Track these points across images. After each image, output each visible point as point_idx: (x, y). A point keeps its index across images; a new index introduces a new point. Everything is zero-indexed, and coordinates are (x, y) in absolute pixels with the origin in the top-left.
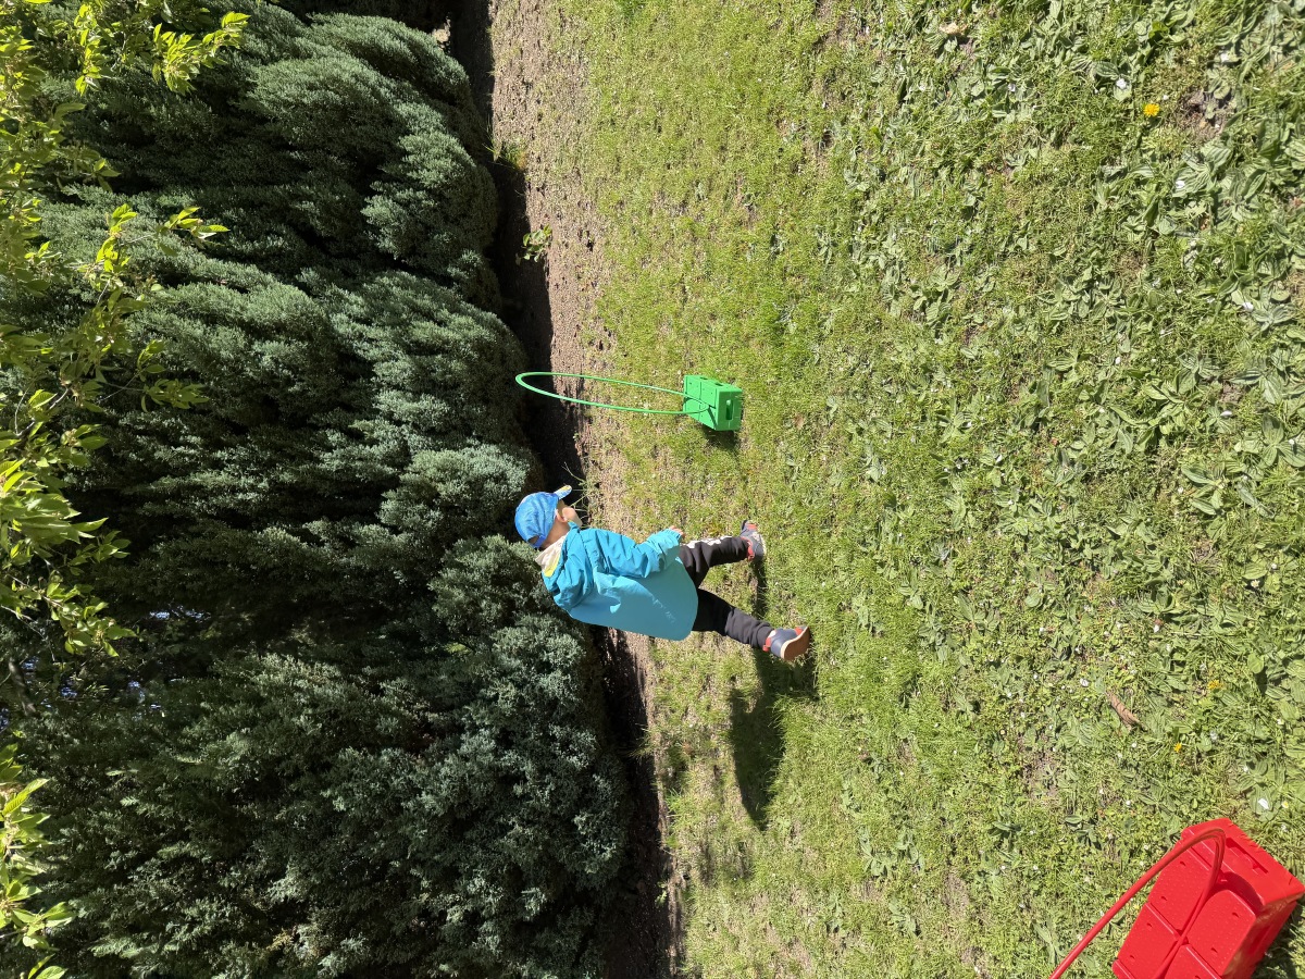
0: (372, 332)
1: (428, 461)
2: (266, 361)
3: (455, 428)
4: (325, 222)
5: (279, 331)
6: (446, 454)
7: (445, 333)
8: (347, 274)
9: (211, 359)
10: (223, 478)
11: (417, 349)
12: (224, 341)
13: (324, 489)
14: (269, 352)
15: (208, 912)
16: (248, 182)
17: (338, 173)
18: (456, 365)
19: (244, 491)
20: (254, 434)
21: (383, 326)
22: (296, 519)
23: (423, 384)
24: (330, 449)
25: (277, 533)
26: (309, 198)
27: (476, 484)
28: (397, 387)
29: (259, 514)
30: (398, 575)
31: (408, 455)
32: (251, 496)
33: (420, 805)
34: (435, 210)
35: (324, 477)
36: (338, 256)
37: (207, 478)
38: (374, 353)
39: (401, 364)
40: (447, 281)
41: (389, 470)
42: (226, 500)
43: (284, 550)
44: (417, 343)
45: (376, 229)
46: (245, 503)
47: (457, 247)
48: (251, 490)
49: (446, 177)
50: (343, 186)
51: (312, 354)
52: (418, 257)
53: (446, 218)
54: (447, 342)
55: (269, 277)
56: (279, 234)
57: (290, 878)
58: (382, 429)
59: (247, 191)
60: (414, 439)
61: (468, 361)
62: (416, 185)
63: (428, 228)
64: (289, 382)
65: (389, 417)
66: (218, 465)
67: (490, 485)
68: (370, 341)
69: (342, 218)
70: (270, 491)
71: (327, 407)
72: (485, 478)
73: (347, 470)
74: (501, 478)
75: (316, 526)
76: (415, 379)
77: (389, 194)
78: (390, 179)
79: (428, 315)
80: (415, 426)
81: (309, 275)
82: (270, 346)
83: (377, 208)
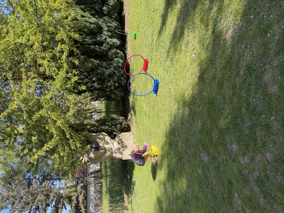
0: (103, 24)
1: (109, 40)
2: (92, 27)
3: (112, 36)
4: (99, 10)
5: (93, 24)
6: (110, 39)
7: (111, 25)
8: (101, 16)
9: (86, 26)
10: (87, 40)
11: (108, 27)
12: (88, 24)
13: (97, 42)
14: (92, 26)
15: (87, 80)
16: (89, 4)
17: (100, 3)
18: (112, 29)
19: (89, 41)
20: (90, 35)
21: (105, 23)
22: (95, 45)
23: (109, 31)
24: (98, 38)
25: (93, 46)
26: (97, 7)
27: (114, 43)
28: (106, 31)
29: (91, 44)
30: (105, 53)
31: (106, 39)
32: (90, 42)
33: (106, 73)
34: (111, 8)
35: (97, 41)
36: (100, 14)
37: (86, 40)
38: (103, 27)
39: (106, 28)
40: (112, 18)
41: (104, 41)
42: (87, 42)
43: (93, 48)
44: (108, 26)
45: (104, 11)
46: (89, 43)
47: (114, 13)
48: (90, 41)
49: (113, 4)
50: (101, 5)
51: (97, 27)
52: (109, 15)
53: (113, 9)
54: (111, 26)
55: (92, 17)
56: (93, 11)
57: (94, 78)
58: (104, 36)
59: (90, 5)
60: (107, 37)
61: (114, 28)
62: (109, 5)
63: (110, 11)
64: (94, 30)
65: (105, 34)
66: (87, 38)
67: (115, 44)
68: (103, 25)
69: (100, 9)
70: (92, 42)
71: (98, 33)
72: (115, 43)
73: (100, 40)
74: (117, 43)
75: (97, 46)
76: (108, 30)
77: (106, 6)
78: (106, 4)
79: (110, 22)
80: (107, 36)
81: (96, 16)
82: (92, 25)
83: (105, 8)
